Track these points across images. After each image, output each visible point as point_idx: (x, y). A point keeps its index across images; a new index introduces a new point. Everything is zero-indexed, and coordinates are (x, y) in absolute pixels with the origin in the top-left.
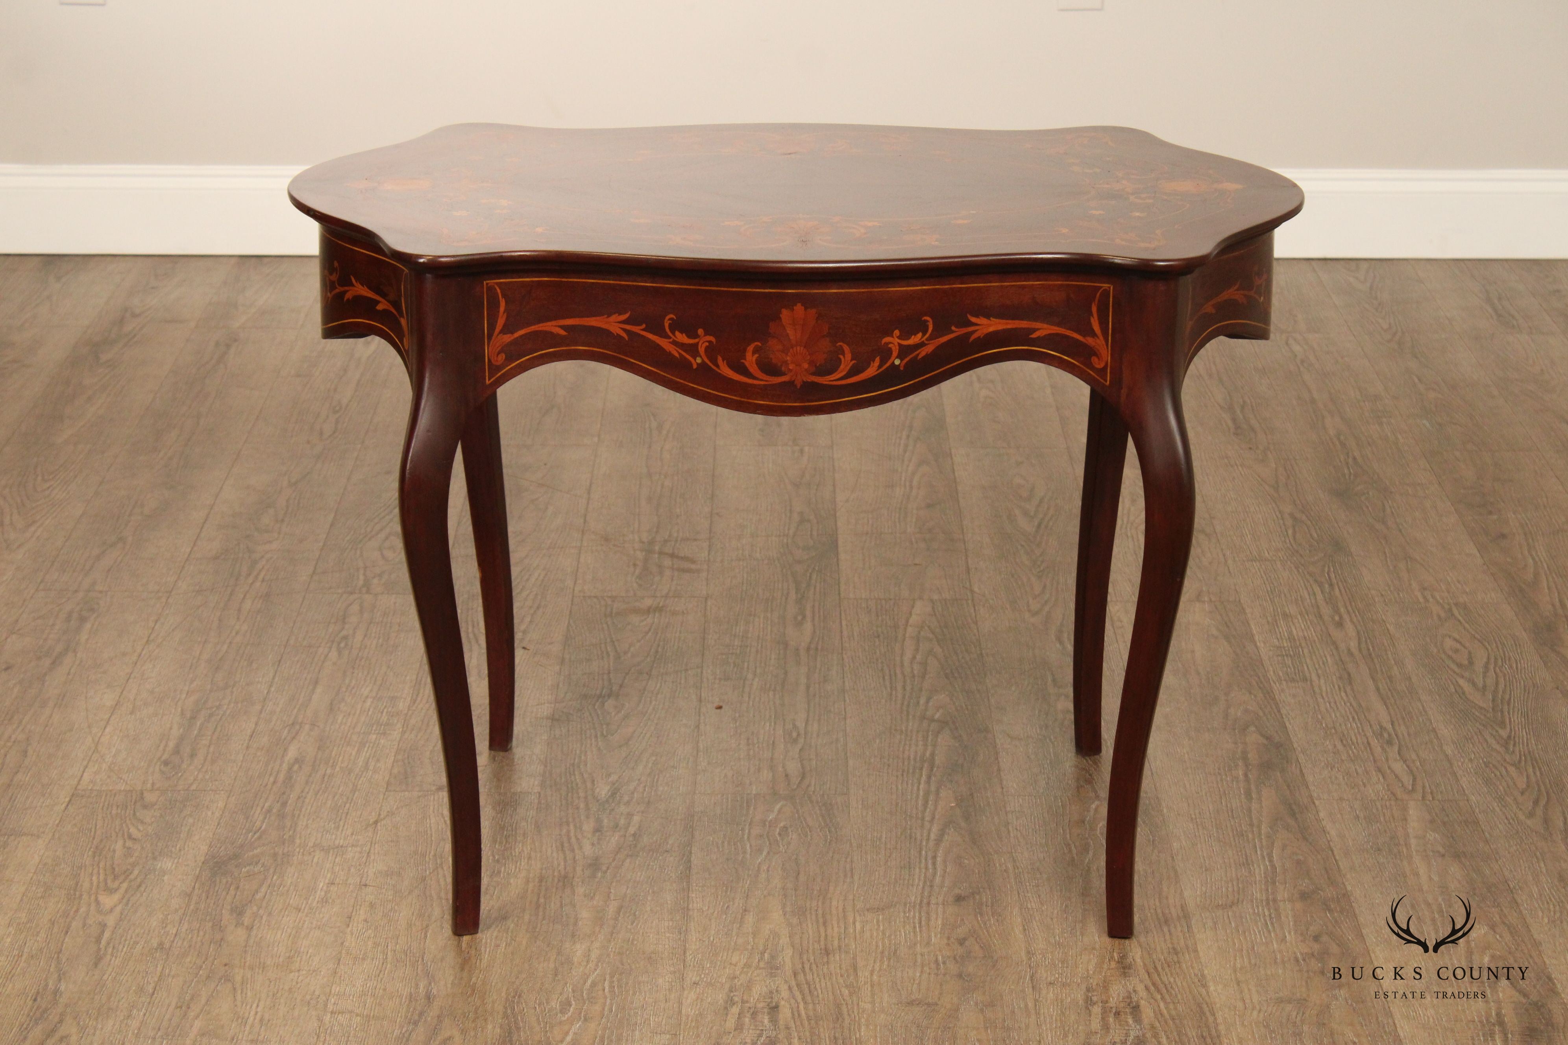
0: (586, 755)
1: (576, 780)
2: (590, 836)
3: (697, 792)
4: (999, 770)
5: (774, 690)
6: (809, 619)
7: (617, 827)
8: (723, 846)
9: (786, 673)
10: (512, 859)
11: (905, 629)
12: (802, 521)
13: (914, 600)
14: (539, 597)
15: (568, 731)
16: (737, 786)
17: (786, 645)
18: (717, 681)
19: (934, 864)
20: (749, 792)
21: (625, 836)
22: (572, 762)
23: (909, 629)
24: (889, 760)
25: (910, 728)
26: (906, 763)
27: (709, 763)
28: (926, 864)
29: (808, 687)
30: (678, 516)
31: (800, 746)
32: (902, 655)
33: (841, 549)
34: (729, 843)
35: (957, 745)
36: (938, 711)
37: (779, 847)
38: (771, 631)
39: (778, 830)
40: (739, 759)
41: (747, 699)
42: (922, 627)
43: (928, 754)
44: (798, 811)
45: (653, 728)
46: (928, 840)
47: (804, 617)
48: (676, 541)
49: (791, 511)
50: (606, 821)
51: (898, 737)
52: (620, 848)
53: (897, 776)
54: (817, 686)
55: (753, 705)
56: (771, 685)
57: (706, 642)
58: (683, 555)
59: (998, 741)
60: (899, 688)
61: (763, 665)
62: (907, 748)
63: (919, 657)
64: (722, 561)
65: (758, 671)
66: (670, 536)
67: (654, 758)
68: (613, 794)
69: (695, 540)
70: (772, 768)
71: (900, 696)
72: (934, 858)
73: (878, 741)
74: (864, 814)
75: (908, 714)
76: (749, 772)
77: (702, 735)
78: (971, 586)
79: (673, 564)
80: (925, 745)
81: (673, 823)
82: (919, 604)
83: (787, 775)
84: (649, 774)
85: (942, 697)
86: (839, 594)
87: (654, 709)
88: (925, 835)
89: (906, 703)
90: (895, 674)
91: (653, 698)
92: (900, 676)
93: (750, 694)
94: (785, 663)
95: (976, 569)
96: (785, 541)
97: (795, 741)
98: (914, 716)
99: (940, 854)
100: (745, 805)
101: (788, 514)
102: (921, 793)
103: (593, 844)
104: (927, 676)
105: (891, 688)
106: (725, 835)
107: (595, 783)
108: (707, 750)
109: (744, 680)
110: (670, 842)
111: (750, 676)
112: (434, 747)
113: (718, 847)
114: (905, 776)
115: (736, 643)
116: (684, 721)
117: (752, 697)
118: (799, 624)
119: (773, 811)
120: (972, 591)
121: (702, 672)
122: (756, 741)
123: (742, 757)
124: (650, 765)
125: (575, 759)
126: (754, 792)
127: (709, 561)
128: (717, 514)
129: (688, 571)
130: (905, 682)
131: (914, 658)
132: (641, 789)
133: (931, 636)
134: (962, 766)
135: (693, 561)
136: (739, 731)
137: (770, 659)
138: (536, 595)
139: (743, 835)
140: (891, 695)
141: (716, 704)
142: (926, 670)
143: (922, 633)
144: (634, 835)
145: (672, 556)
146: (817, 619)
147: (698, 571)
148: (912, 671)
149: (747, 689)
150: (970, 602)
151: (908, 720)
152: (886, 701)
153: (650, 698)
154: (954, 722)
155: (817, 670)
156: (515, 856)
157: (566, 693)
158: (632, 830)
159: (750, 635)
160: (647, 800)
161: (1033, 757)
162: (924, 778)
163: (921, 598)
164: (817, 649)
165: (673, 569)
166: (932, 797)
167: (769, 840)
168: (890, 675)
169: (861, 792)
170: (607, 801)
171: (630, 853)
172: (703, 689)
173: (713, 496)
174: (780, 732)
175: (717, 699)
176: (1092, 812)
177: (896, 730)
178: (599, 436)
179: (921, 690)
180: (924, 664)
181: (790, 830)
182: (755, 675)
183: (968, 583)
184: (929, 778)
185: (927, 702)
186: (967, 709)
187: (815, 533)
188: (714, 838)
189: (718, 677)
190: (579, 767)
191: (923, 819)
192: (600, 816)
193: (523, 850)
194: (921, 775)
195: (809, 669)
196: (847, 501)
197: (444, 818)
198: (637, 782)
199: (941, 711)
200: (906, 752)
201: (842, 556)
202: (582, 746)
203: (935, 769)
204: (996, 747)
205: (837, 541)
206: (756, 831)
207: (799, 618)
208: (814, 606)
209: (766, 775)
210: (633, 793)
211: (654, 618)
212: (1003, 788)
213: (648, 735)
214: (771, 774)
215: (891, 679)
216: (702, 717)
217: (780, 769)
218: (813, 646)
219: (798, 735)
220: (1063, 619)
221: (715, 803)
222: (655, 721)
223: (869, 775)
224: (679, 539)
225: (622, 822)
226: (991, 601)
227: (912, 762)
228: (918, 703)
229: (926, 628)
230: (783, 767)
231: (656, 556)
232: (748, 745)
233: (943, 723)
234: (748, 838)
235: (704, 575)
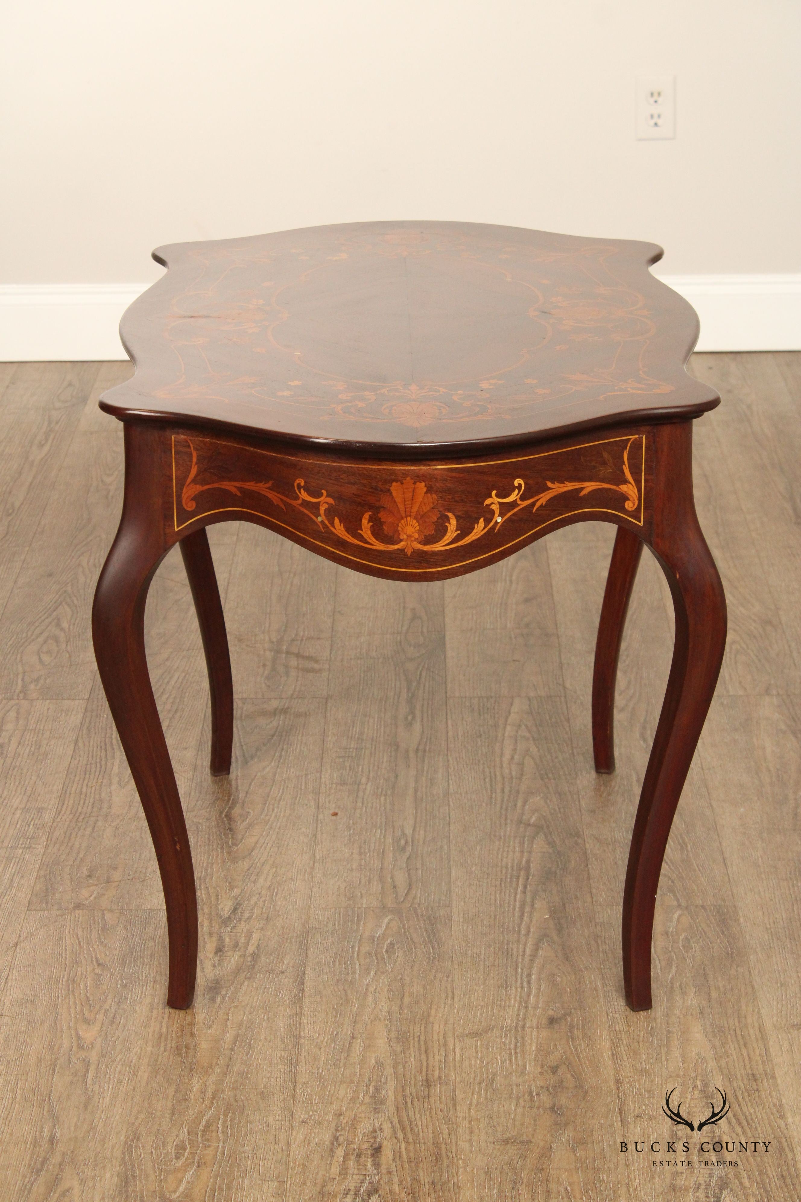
0: (211, 868)
1: (201, 894)
2: (211, 956)
3: (312, 906)
4: (589, 878)
5: (386, 795)
6: (418, 719)
7: (236, 947)
8: (334, 966)
9: (396, 777)
10: (139, 984)
11: (505, 728)
12: (415, 617)
13: (512, 697)
14: (178, 700)
15: (197, 841)
16: (349, 899)
17: (397, 746)
18: (334, 786)
19: (529, 982)
20: (360, 906)
21: (245, 955)
22: (199, 875)
23: (508, 728)
24: (488, 868)
25: (508, 833)
26: (504, 872)
27: (324, 875)
28: (522, 983)
29: (416, 791)
30: (304, 615)
31: (407, 854)
32: (502, 755)
33: (448, 646)
34: (340, 964)
35: (551, 851)
36: (534, 814)
37: (386, 965)
38: (384, 732)
39: (385, 947)
40: (352, 869)
41: (361, 805)
42: (519, 726)
43: (524, 860)
44: (404, 925)
45: (274, 837)
46: (523, 955)
47: (414, 717)
48: (302, 640)
49: (404, 608)
50: (227, 939)
51: (497, 843)
52: (239, 970)
53: (496, 886)
54: (424, 789)
55: (366, 811)
56: (382, 789)
57: (325, 744)
58: (307, 654)
59: (587, 846)
60: (498, 791)
61: (376, 768)
62: (505, 854)
63: (516, 757)
64: (342, 660)
65: (371, 775)
66: (296, 635)
67: (274, 870)
68: (235, 909)
69: (319, 639)
70: (382, 879)
71: (499, 799)
72: (529, 975)
73: (478, 848)
74: (465, 928)
75: (506, 820)
76: (360, 883)
77: (318, 844)
78: (563, 681)
79: (298, 664)
80: (522, 852)
81: (289, 941)
82: (517, 701)
83: (395, 887)
84: (270, 887)
85: (536, 800)
86: (446, 692)
87: (276, 816)
88: (521, 950)
89: (504, 807)
90: (495, 775)
91: (276, 805)
92: (499, 778)
93: (363, 799)
94: (396, 766)
95: (568, 664)
96: (399, 638)
97: (403, 849)
98: (511, 821)
99: (535, 971)
100: (356, 919)
101: (402, 611)
102: (518, 904)
103: (214, 966)
104: (524, 778)
105: (491, 790)
106: (336, 954)
107: (220, 897)
108: (323, 860)
109: (359, 785)
110: (285, 962)
111: (364, 780)
112: (74, 861)
113: (329, 967)
114: (503, 885)
115: (352, 746)
116: (303, 830)
117: (365, 802)
118: (409, 725)
119: (381, 927)
120: (565, 688)
121: (321, 778)
122: (367, 850)
123: (354, 867)
124: (270, 877)
125: (202, 872)
126: (364, 906)
127: (330, 660)
128: (339, 612)
129: (313, 670)
130: (503, 784)
131: (512, 758)
132: (260, 904)
133: (528, 735)
134: (556, 873)
135: (317, 662)
136: (352, 839)
137: (383, 762)
138: (175, 698)
139: (353, 953)
140: (491, 798)
141: (332, 812)
142: (522, 770)
143: (520, 732)
144: (252, 955)
145: (298, 655)
146: (425, 720)
147: (320, 671)
148: (511, 773)
149: (361, 794)
150: (563, 699)
151: (506, 824)
152: (487, 805)
153: (274, 805)
154: (548, 827)
155: (425, 773)
156: (142, 980)
157: (197, 801)
158: (251, 949)
159: (365, 737)
160: (266, 915)
161: (620, 863)
162: (520, 888)
163: (519, 696)
164: (425, 751)
165: (297, 668)
166: (527, 909)
167: (377, 959)
168: (491, 777)
169: (462, 904)
170: (229, 917)
171: (248, 975)
172: (321, 795)
173: (336, 594)
174: (389, 840)
175: (334, 806)
176: (675, 923)
177: (495, 836)
178: (238, 535)
179: (518, 792)
180: (521, 764)
181: (396, 947)
182: (368, 779)
183: (561, 679)
184: (525, 887)
185: (524, 806)
186: (560, 812)
187: (425, 630)
188: (326, 958)
189: (335, 781)
190: (205, 880)
191: (519, 931)
192: (222, 935)
194: (518, 885)
195: (417, 771)
196: (454, 597)
197: (78, 939)
198: (258, 896)
199: (536, 814)
200: (505, 860)
201: (449, 653)
202: (209, 858)
203: (531, 877)
204: (586, 853)
205: (444, 637)
206: (365, 949)
207: (410, 718)
208: (423, 705)
209: (376, 887)
210: (253, 909)
211: (279, 720)
212: (592, 898)
213: (269, 846)
214: (380, 886)
215: (491, 780)
216: (320, 825)
217: (389, 880)
218: (421, 747)
219: (406, 842)
220: (647, 715)
221: (328, 918)
222: (277, 830)
223: (470, 885)
224: (304, 639)
225: (242, 940)
226: (581, 698)
227: (510, 871)
228: (515, 805)
229: (523, 726)
230: (392, 878)
231: (284, 656)
232: (360, 853)
233: (539, 828)
234: (358, 956)
235: (325, 674)
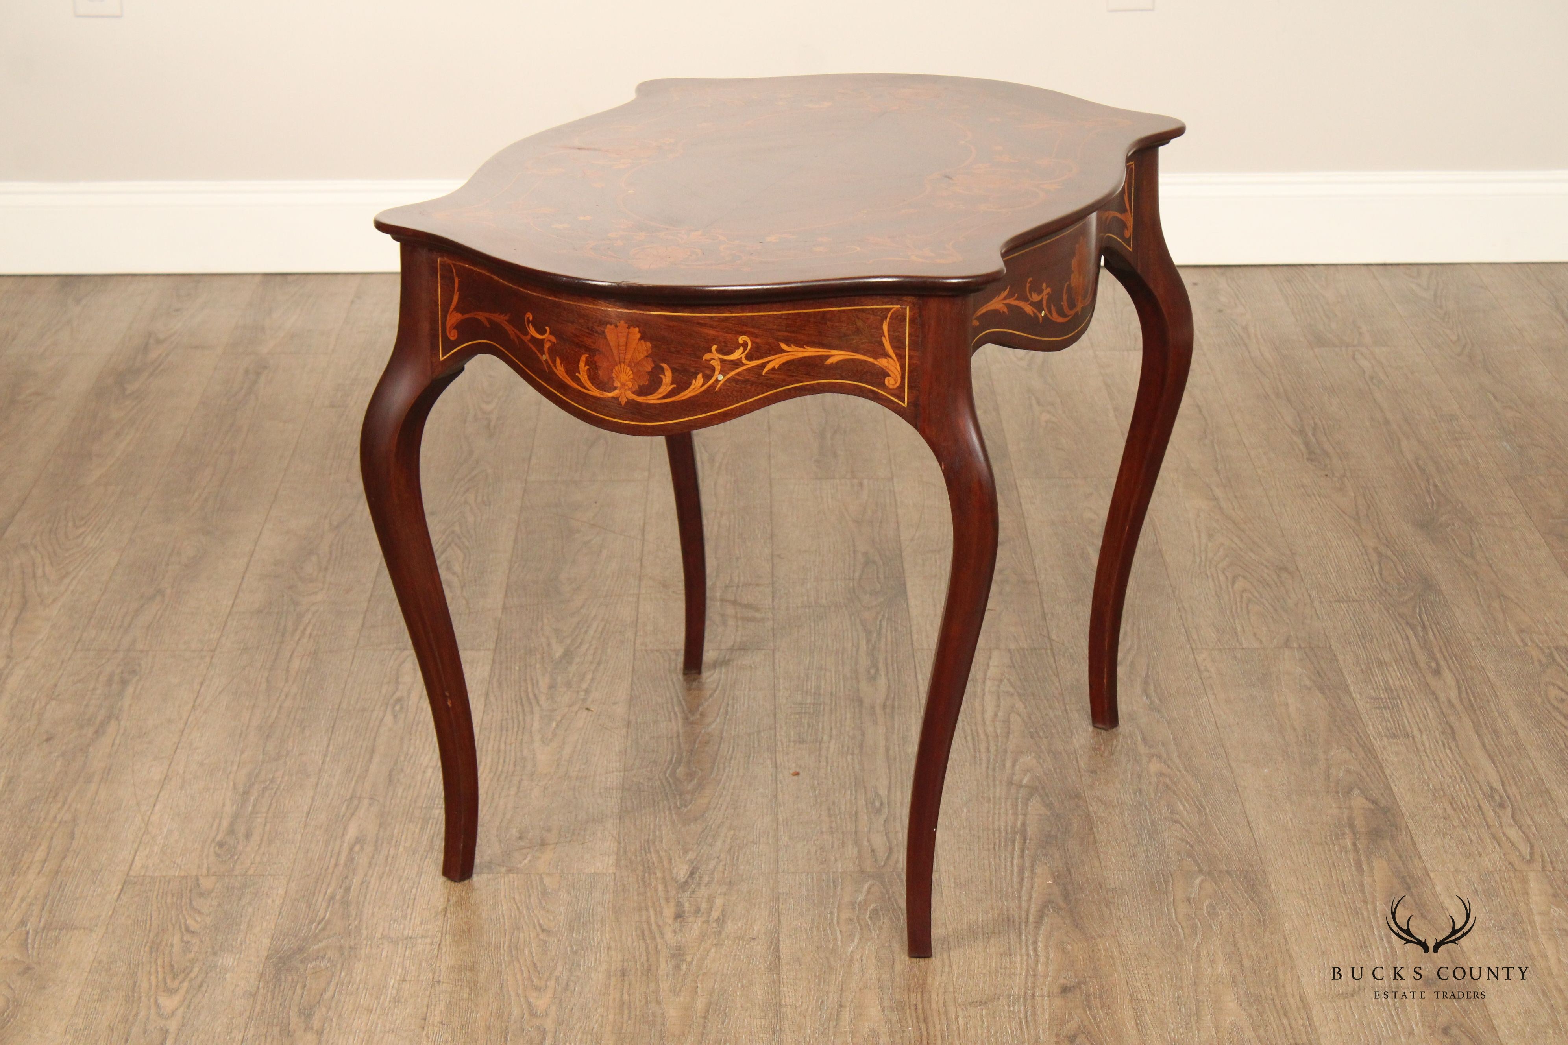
0: (660, 830)
1: (651, 858)
2: (670, 921)
3: (780, 870)
4: (1095, 842)
5: (853, 754)
6: (882, 672)
7: (699, 912)
8: (812, 932)
9: (863, 734)
10: (592, 950)
11: (984, 683)
12: (866, 564)
13: (990, 650)
14: (599, 652)
15: (640, 802)
16: (822, 863)
17: (861, 701)
18: (792, 744)
19: (1035, 950)
20: (835, 870)
21: (708, 922)
22: (647, 837)
23: (988, 683)
24: (978, 832)
25: (998, 795)
26: (997, 835)
27: (790, 838)
28: (1027, 951)
29: (887, 750)
30: (737, 559)
31: (884, 817)
32: (983, 712)
33: (909, 593)
34: (818, 930)
35: (1049, 813)
36: (1025, 775)
37: (871, 932)
38: (844, 686)
39: (868, 913)
40: (822, 832)
41: (825, 764)
42: (1001, 681)
43: (1019, 824)
44: (887, 891)
45: (728, 798)
46: (1027, 922)
47: (877, 670)
48: (738, 586)
49: (854, 551)
50: (686, 905)
51: (986, 805)
52: (703, 936)
53: (989, 850)
54: (897, 748)
55: (831, 771)
56: (848, 748)
57: (777, 700)
58: (746, 602)
59: (1091, 808)
60: (983, 750)
61: (838, 724)
62: (996, 817)
63: (1000, 714)
64: (787, 609)
65: (834, 732)
66: (731, 580)
67: (732, 832)
68: (692, 874)
69: (757, 585)
70: (857, 843)
71: (984, 758)
72: (1035, 942)
73: (965, 810)
74: (958, 894)
75: (994, 780)
76: (832, 847)
77: (780, 806)
78: (1048, 633)
79: (736, 613)
80: (1016, 814)
81: (757, 907)
82: (995, 653)
83: (873, 851)
84: (729, 850)
85: (1027, 760)
86: (912, 644)
87: (728, 777)
88: (1023, 917)
89: (991, 767)
90: (978, 733)
91: (727, 764)
92: (982, 736)
93: (827, 758)
94: (862, 723)
95: (1052, 614)
96: (851, 584)
97: (879, 811)
98: (1001, 782)
99: (1041, 938)
100: (832, 884)
101: (852, 555)
102: (1016, 868)
103: (675, 932)
104: (1011, 736)
105: (975, 750)
106: (813, 920)
107: (673, 861)
108: (787, 822)
109: (820, 743)
110: (756, 928)
111: (826, 738)
112: (501, 823)
113: (807, 934)
114: (997, 849)
115: (808, 701)
116: (761, 790)
117: (830, 761)
118: (873, 679)
119: (861, 892)
120: (1050, 639)
121: (775, 735)
122: (837, 812)
123: (824, 830)
124: (729, 840)
125: (649, 835)
126: (840, 870)
127: (773, 608)
128: (779, 556)
129: (753, 620)
130: (988, 742)
131: (996, 715)
132: (721, 868)
133: (1012, 690)
134: (1056, 837)
135: (757, 610)
136: (819, 800)
137: (846, 719)
138: (596, 648)
139: (832, 919)
140: (975, 757)
141: (792, 771)
142: (1009, 728)
143: (1002, 688)
144: (717, 920)
145: (734, 603)
146: (891, 674)
147: (763, 620)
148: (995, 732)
149: (824, 753)
150: (1049, 651)
151: (995, 785)
152: (970, 765)
153: (724, 764)
154: (1043, 788)
155: (896, 731)
156: (594, 946)
157: (635, 759)
158: (715, 915)
159: (822, 692)
160: (728, 880)
161: (1129, 826)
162: (1017, 852)
163: (998, 648)
164: (893, 707)
165: (736, 617)
166: (1027, 874)
167: (860, 925)
168: (972, 734)
169: (952, 868)
170: (686, 882)
171: (715, 941)
172: (777, 753)
173: (772, 536)
174: (862, 802)
175: (794, 765)
176: (1196, 888)
177: (983, 798)
178: (649, 470)
179: (1005, 751)
180: (1007, 722)
181: (881, 913)
182: (831, 736)
183: (1045, 631)
184: (1022, 851)
185: (1014, 765)
186: (1056, 772)
187: (881, 576)
188: (801, 924)
189: (792, 739)
190: (654, 843)
191: (1020, 897)
192: (681, 900)
193: (602, 940)
194: (1014, 849)
195: (887, 729)
196: (912, 540)
197: (516, 904)
198: (716, 860)
199: (1029, 775)
200: (996, 823)
201: (912, 602)
202: (656, 820)
203: (1028, 841)
204: (1089, 815)
205: (905, 584)
206: (846, 914)
207: (872, 671)
208: (886, 659)
209: (851, 850)
210: (713, 873)
211: (721, 673)
212: (1100, 862)
213: (724, 807)
214: (856, 850)
215: (973, 739)
216: (779, 786)
217: (866, 843)
218: (889, 703)
219: (882, 804)
220: (1148, 669)
221: (800, 883)
222: (731, 791)
223: (959, 848)
224: (741, 585)
225: (704, 906)
226: (1071, 650)
227: (1003, 834)
228: (1004, 766)
229: (1005, 680)
230: (869, 841)
231: (718, 604)
232: (830, 816)
233: (1033, 790)
234: (838, 922)
235: (769, 624)
